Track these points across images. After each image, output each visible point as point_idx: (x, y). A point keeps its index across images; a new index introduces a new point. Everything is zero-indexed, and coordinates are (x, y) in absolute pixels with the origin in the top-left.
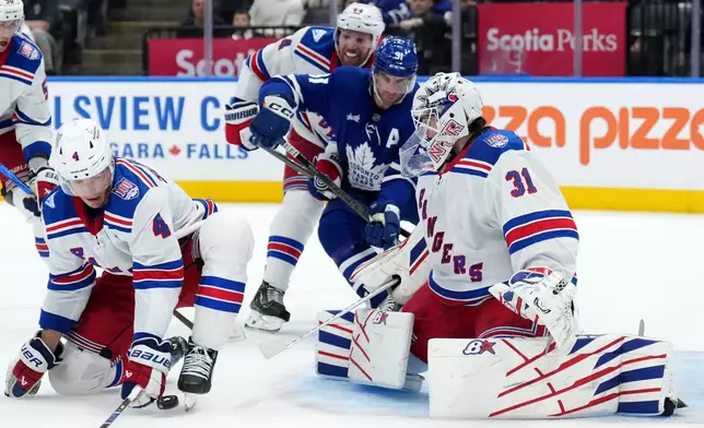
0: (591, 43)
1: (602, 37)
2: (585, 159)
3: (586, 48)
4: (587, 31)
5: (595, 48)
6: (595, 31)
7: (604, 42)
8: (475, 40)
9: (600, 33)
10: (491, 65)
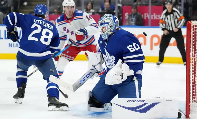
0: (153, 17)
1: (157, 15)
2: (152, 49)
3: (152, 18)
4: (152, 14)
5: (155, 19)
6: (155, 14)
7: (157, 17)
8: (122, 16)
9: (156, 14)
10: (126, 23)
